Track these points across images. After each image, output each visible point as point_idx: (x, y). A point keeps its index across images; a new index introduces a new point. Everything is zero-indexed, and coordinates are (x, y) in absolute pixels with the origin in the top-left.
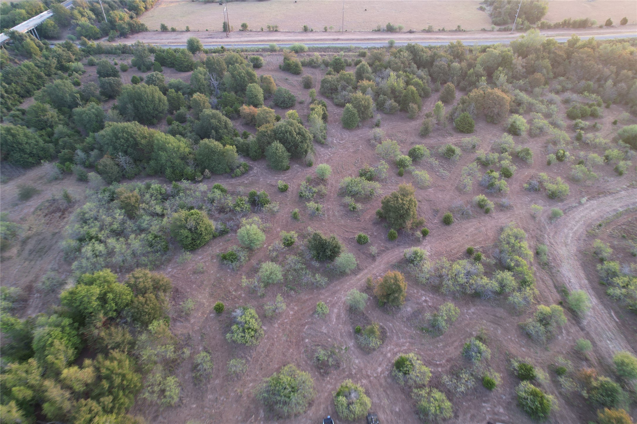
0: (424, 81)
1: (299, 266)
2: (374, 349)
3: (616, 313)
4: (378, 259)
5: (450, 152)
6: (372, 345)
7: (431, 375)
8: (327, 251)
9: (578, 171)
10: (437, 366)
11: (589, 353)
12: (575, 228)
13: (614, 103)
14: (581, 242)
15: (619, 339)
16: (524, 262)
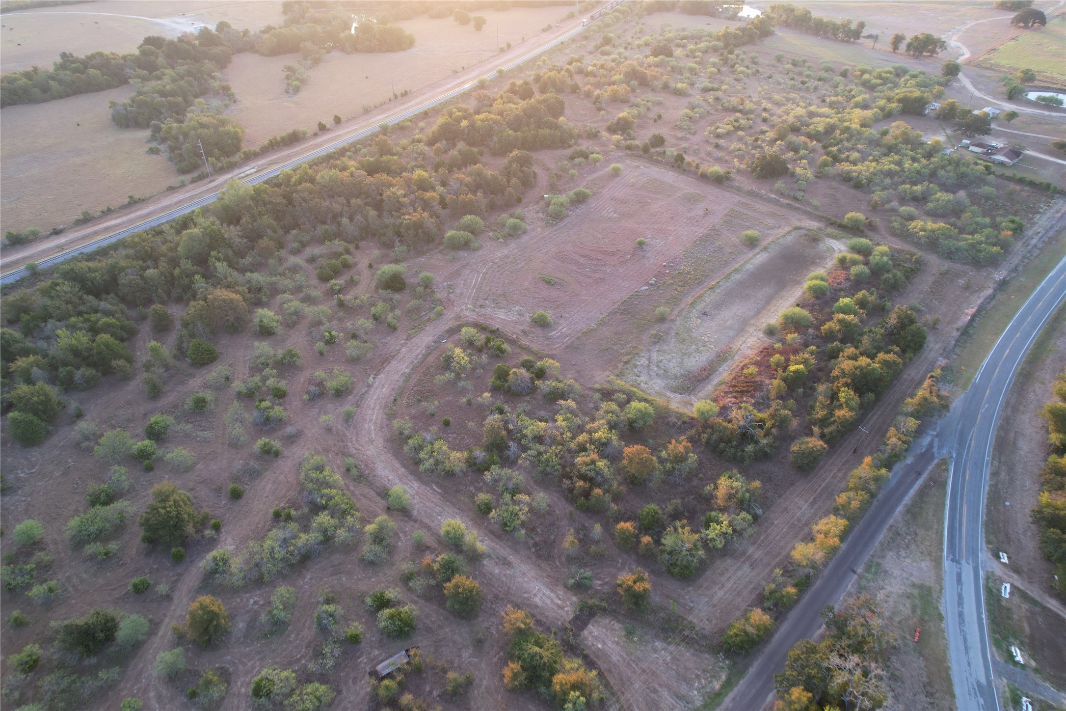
0: (117, 315)
1: (66, 682)
2: (223, 699)
3: (437, 484)
4: (176, 596)
5: (200, 403)
6: (216, 695)
7: (294, 675)
8: (97, 635)
9: (352, 348)
10: (299, 660)
11: (429, 540)
12: (374, 417)
13: (362, 239)
14: (385, 429)
15: (447, 509)
16: (334, 491)
